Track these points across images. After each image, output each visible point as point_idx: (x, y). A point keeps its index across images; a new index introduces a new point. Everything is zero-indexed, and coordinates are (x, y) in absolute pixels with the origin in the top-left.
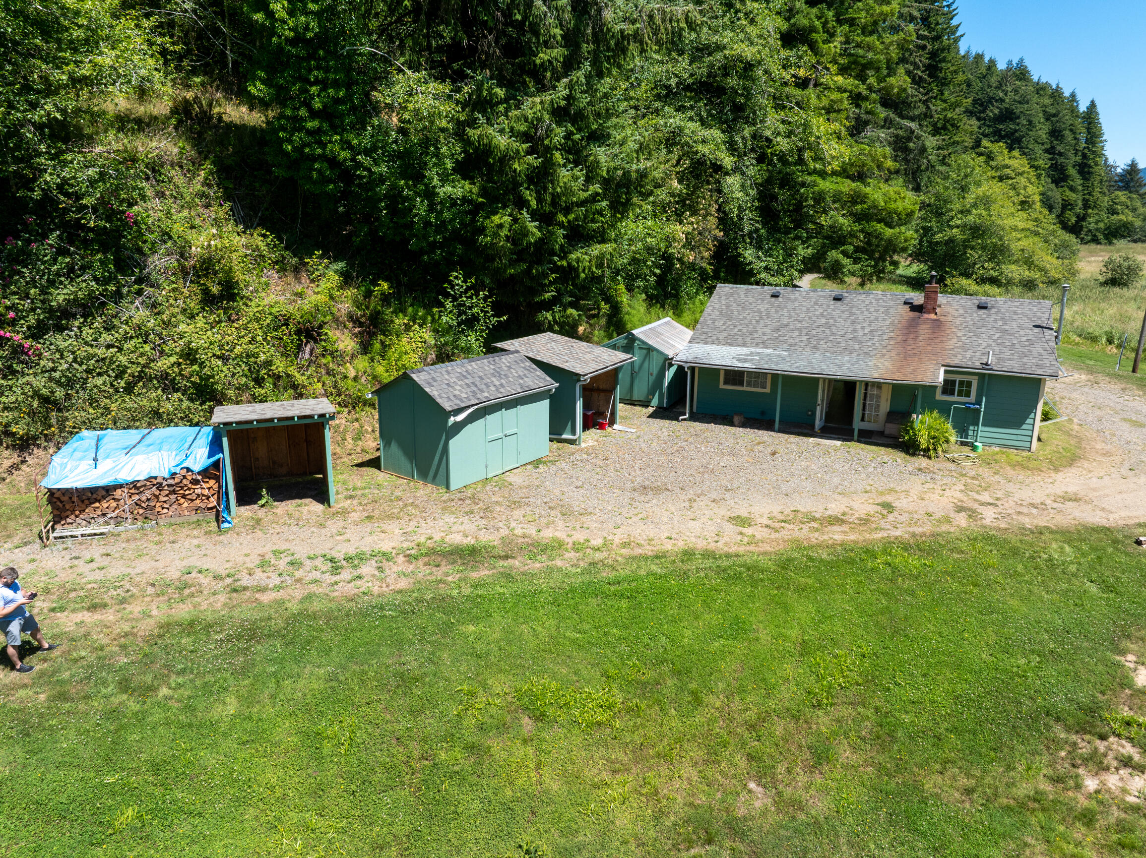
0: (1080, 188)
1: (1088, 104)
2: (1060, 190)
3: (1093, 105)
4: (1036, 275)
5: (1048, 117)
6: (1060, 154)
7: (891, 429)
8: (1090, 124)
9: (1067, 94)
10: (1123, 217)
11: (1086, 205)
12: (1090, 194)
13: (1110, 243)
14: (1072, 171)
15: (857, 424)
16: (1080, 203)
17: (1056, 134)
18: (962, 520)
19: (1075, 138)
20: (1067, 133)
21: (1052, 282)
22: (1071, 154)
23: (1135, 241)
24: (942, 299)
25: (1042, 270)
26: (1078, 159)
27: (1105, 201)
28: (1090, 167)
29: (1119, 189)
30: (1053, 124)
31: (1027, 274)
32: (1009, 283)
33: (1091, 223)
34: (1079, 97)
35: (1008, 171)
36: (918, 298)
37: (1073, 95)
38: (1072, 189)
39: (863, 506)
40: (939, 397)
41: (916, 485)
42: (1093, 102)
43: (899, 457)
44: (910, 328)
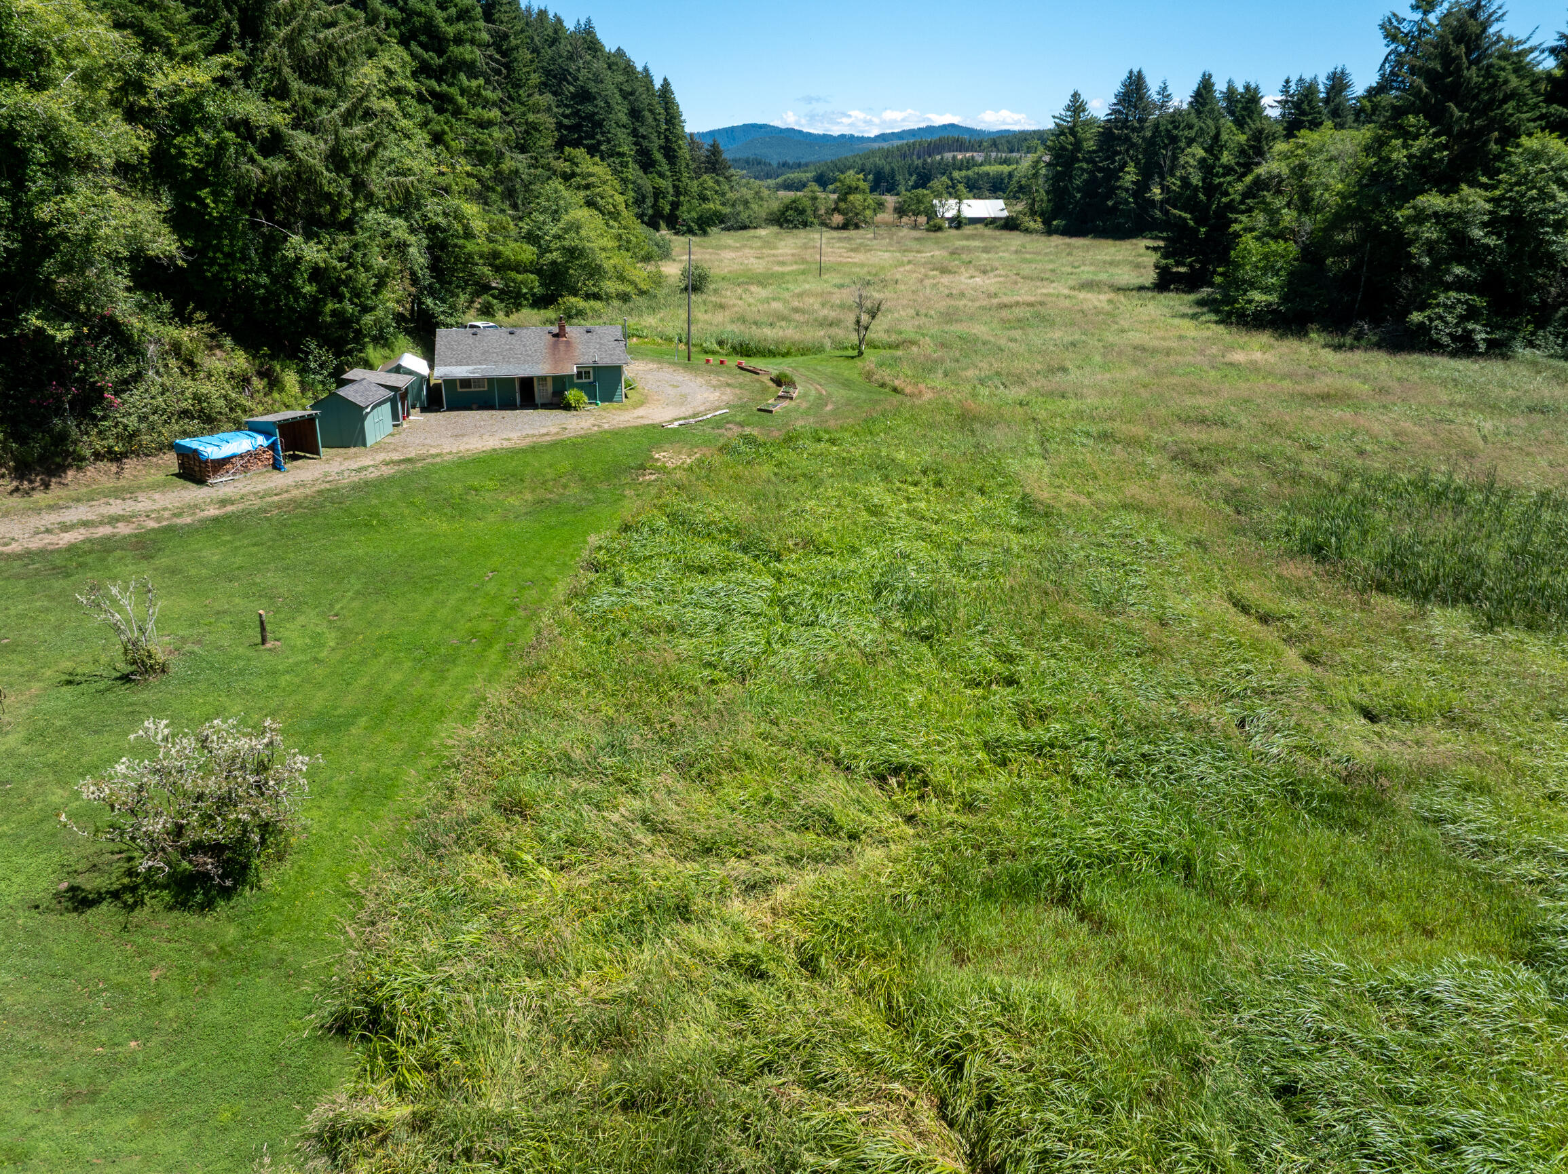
0: (668, 173)
1: (661, 82)
2: (650, 176)
3: (666, 82)
4: (629, 289)
5: (625, 95)
6: (644, 137)
7: (556, 400)
8: (667, 103)
9: (640, 68)
10: (712, 206)
11: (678, 193)
12: (679, 180)
13: (705, 233)
14: (658, 156)
15: (538, 400)
16: (671, 190)
17: (635, 114)
18: (596, 428)
19: (655, 119)
20: (647, 113)
21: (642, 293)
22: (654, 137)
23: (728, 229)
24: (568, 328)
25: (632, 283)
26: (662, 142)
27: (694, 186)
28: (675, 151)
29: (707, 171)
30: (630, 102)
31: (621, 288)
32: (609, 297)
33: (684, 214)
34: (652, 72)
35: (592, 179)
36: (556, 330)
37: (646, 69)
38: (661, 175)
39: (554, 430)
40: (576, 381)
41: (574, 421)
42: (665, 80)
43: (564, 412)
44: (555, 346)
